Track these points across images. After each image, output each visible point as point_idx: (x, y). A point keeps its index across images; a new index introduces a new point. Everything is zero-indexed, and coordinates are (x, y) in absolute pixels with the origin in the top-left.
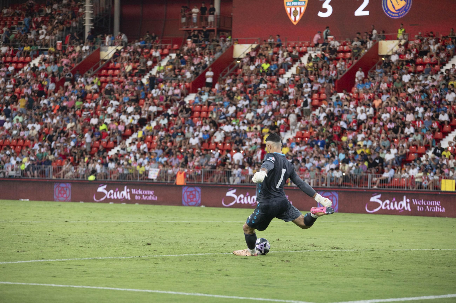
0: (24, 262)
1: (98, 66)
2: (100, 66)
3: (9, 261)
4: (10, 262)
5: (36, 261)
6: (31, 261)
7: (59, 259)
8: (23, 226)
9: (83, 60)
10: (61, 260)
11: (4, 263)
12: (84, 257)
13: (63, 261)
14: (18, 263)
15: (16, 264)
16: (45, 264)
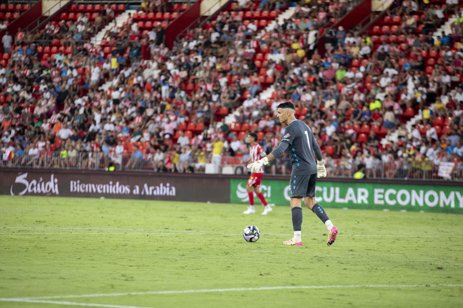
0: (269, 288)
1: (369, 20)
2: (372, 20)
3: (249, 287)
4: (251, 289)
5: (284, 287)
6: (278, 288)
7: (315, 285)
8: (267, 239)
9: (348, 13)
10: (317, 287)
11: (243, 289)
12: (349, 284)
13: (320, 289)
14: (261, 290)
15: (258, 291)
16: (296, 292)
